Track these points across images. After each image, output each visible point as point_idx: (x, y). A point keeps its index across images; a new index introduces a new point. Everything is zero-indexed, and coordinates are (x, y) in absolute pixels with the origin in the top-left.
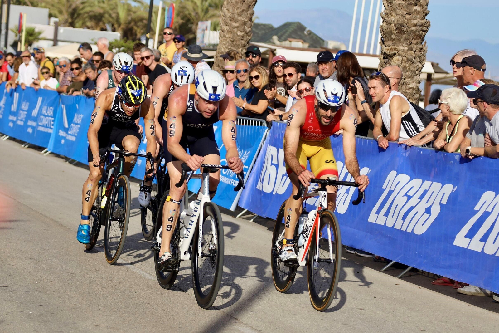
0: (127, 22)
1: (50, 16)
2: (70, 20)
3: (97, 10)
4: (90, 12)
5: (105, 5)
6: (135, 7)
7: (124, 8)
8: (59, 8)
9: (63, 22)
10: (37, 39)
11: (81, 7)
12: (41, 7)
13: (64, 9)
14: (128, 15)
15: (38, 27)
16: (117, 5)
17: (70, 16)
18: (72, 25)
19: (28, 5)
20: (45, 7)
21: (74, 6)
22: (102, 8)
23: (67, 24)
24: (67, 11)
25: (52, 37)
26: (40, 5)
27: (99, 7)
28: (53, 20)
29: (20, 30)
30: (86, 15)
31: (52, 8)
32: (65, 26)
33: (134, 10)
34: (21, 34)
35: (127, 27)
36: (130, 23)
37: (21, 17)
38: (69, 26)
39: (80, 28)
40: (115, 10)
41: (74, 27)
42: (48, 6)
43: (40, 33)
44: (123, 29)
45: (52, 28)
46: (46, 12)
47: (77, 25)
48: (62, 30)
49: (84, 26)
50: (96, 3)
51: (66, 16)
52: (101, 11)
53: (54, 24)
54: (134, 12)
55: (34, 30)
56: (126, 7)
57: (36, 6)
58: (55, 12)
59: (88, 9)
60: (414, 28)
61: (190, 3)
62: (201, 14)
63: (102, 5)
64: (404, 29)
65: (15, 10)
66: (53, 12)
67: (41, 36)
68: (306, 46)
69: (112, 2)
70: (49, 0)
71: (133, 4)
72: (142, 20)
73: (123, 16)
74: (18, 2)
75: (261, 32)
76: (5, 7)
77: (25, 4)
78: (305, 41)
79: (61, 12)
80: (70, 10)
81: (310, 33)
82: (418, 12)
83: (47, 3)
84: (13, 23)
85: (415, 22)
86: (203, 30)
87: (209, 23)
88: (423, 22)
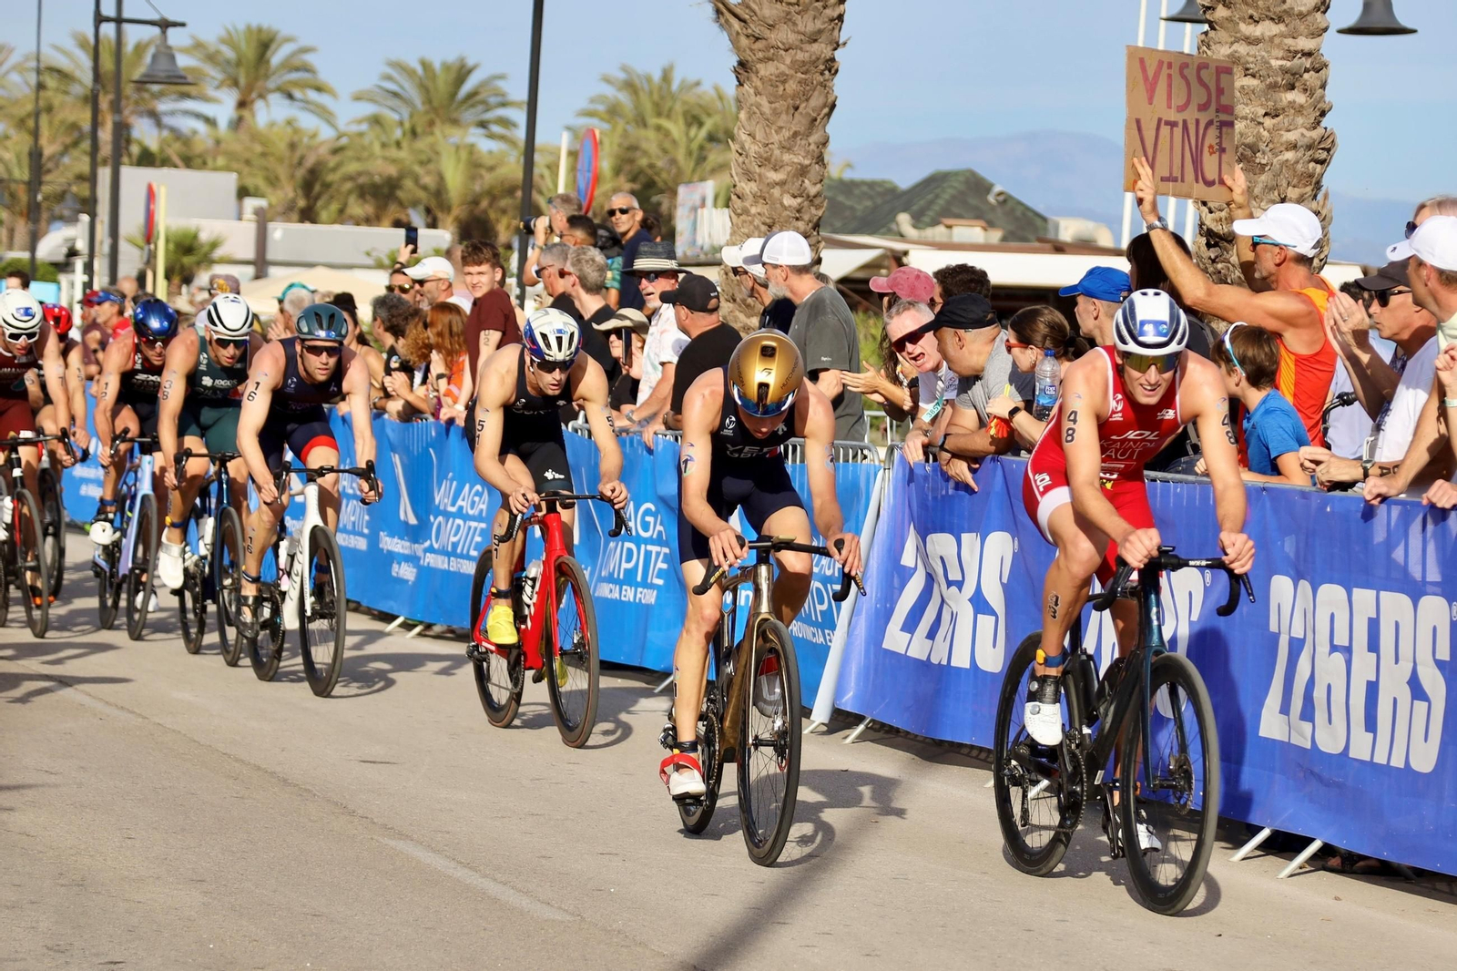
0: (469, 198)
1: (243, 193)
2: (302, 203)
3: (381, 168)
4: (360, 174)
5: (403, 154)
6: (490, 152)
7: (458, 160)
8: (267, 169)
9: (280, 209)
10: (208, 261)
11: (332, 162)
12: (216, 169)
13: (282, 172)
14: (473, 178)
15: (207, 230)
16: (437, 153)
17: (300, 192)
18: (308, 215)
19: (176, 166)
20: (228, 169)
21: (310, 161)
22: (394, 161)
23: (295, 216)
24: (292, 177)
25: (250, 253)
26: (210, 162)
27: (385, 158)
28: (251, 204)
29: (149, 234)
30: (348, 185)
31: (246, 170)
32: (289, 221)
33: (489, 162)
34: (152, 246)
35: (471, 212)
36: (475, 202)
37: (151, 195)
38: (302, 221)
39: (334, 222)
40: (431, 166)
41: (314, 221)
42: (235, 165)
43: (214, 245)
44: (457, 219)
45: (248, 229)
46: (229, 181)
47: (324, 215)
48: (278, 231)
49: (341, 217)
50: (377, 148)
51: (288, 191)
52: (392, 171)
53: (253, 217)
54: (491, 169)
55: (195, 237)
56: (464, 155)
57: (203, 165)
58: (256, 181)
59: (352, 167)
60: (1290, 155)
61: (651, 134)
62: (686, 164)
63: (393, 153)
64: (1261, 159)
65: (134, 179)
66: (250, 182)
67: (218, 253)
68: (995, 236)
69: (422, 144)
70: (237, 147)
71: (485, 145)
72: (510, 191)
73: (455, 179)
74: (147, 159)
75: (862, 206)
76: (104, 174)
77: (165, 162)
78: (990, 225)
79: (273, 181)
80: (301, 173)
81: (1005, 200)
82: (1299, 110)
83: (231, 156)
84: (131, 221)
85: (1291, 136)
86: (694, 209)
87: (709, 188)
88: (1316, 134)
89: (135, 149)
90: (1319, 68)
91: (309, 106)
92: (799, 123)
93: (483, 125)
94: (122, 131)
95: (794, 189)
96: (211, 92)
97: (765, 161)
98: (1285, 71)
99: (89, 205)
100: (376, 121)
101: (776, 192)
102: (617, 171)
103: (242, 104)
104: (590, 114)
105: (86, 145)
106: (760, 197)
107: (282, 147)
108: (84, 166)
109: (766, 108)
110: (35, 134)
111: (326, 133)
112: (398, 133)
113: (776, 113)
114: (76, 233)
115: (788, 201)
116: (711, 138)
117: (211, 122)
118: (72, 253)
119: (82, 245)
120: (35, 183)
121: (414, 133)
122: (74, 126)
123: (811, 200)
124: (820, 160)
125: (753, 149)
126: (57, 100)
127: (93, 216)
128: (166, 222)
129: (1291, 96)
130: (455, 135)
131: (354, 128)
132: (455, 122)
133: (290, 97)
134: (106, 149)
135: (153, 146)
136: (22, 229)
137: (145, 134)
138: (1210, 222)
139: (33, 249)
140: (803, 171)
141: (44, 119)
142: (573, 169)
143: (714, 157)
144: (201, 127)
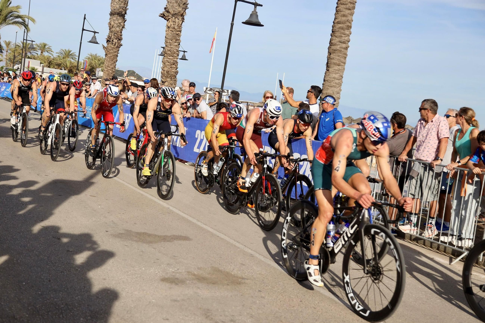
0: (70, 67)
1: (41, 63)
3: (59, 62)
9: (46, 66)
11: (53, 61)
14: (71, 64)
15: (36, 67)
17: (48, 64)
18: (49, 67)
20: (39, 60)
21: (50, 60)
24: (47, 62)
25: (41, 71)
28: (42, 65)
29: (28, 67)
30: (55, 64)
33: (72, 63)
37: (29, 62)
40: (65, 62)
43: (37, 69)
45: (41, 68)
46: (39, 62)
48: (45, 68)
49: (54, 67)
50: (59, 59)
52: (60, 63)
55: (34, 68)
56: (70, 62)
57: (36, 59)
59: (55, 62)
60: (173, 73)
61: (93, 62)
62: (98, 66)
63: (61, 60)
64: (169, 73)
65: (27, 60)
66: (42, 62)
67: (37, 70)
68: (136, 79)
69: (65, 59)
70: (40, 57)
71: (72, 61)
72: (75, 67)
73: (68, 65)
74: (29, 58)
75: (119, 73)
76: (23, 59)
77: (31, 58)
78: (135, 77)
79: (45, 62)
80: (49, 62)
81: (137, 74)
82: (174, 68)
83: (40, 59)
84: (26, 65)
85: (173, 71)
86: (98, 71)
87: (100, 69)
88: (176, 71)
89: (27, 56)
90: (177, 63)
91: (50, 53)
92: (113, 62)
93: (72, 58)
94: (26, 54)
95: (111, 70)
96: (38, 51)
97: (108, 66)
98: (173, 63)
99: (21, 63)
100: (59, 56)
101: (109, 70)
102: (89, 66)
103: (42, 52)
104: (86, 58)
105: (21, 55)
106: (107, 71)
107: (46, 58)
108: (21, 58)
109: (109, 60)
110: (15, 53)
111: (52, 57)
112: (61, 58)
113: (110, 61)
114: (19, 66)
115: (111, 72)
116: (101, 63)
117: (37, 54)
118: (18, 68)
119: (20, 67)
120: (14, 59)
121: (64, 58)
122: (20, 53)
123: (113, 72)
124: (115, 67)
125: (107, 65)
126: (18, 49)
127: (21, 64)
128: (30, 66)
129: (173, 66)
130: (69, 59)
131: (56, 57)
132: (69, 57)
133: (48, 52)
134: (24, 56)
135: (30, 56)
136: (12, 65)
137: (29, 54)
138: (162, 80)
139: (13, 68)
140: (113, 68)
141: (16, 51)
142: (83, 65)
143: (101, 65)
144: (36, 54)
